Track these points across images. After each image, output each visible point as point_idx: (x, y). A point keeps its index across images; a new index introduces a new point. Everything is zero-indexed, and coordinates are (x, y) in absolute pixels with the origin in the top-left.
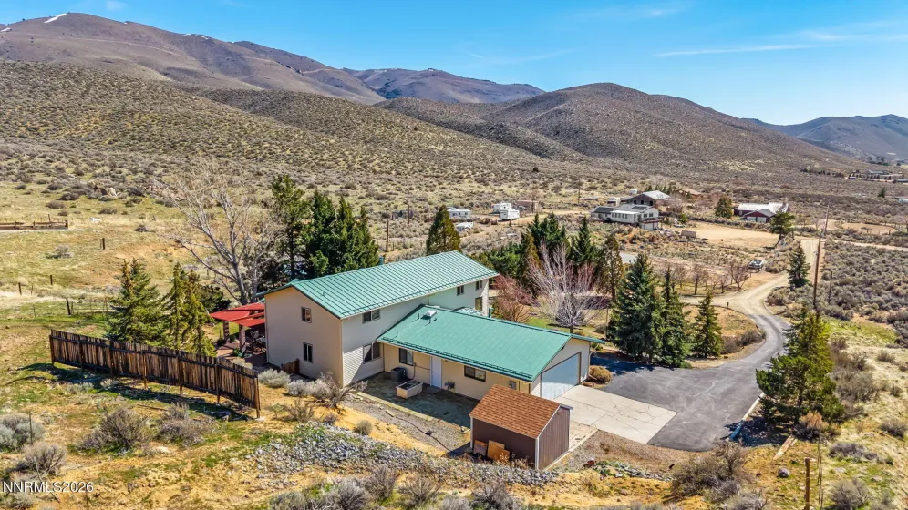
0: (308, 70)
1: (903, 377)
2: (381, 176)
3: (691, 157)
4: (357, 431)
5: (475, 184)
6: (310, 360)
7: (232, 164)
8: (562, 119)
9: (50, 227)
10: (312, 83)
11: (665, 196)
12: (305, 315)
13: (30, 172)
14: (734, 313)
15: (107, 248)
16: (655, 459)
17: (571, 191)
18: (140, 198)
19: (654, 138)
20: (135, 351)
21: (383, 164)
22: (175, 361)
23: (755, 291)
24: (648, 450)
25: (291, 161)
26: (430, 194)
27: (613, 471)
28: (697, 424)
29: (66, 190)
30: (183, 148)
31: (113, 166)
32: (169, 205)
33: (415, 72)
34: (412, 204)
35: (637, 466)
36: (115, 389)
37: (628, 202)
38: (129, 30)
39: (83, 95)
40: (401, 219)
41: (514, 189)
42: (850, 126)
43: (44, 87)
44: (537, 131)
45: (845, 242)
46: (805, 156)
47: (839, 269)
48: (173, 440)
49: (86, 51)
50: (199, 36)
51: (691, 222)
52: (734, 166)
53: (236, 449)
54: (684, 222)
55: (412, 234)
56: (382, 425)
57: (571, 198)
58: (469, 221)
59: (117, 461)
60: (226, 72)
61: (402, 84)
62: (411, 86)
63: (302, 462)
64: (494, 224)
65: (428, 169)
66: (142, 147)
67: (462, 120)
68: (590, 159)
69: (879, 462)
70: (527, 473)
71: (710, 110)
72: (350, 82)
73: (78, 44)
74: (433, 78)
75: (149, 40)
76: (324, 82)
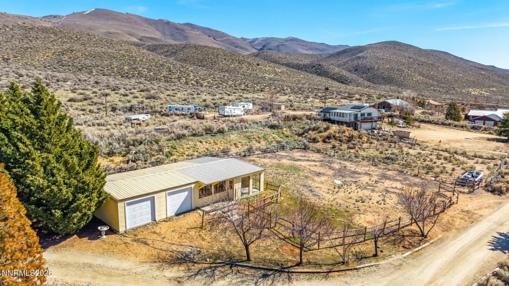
0: (220, 38)
3: (444, 86)
8: (360, 61)
10: (221, 45)
19: (420, 74)
33: (281, 39)
38: (126, 17)
44: (343, 69)
49: (101, 28)
50: (163, 20)
52: (475, 92)
54: (408, 123)
60: (174, 39)
61: (274, 45)
62: (278, 46)
67: (295, 62)
68: (376, 86)
71: (462, 59)
72: (244, 45)
73: (98, 25)
74: (291, 42)
75: (136, 23)
76: (229, 44)
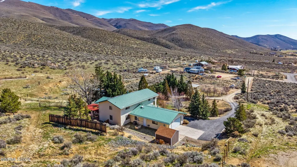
0: (91, 19)
1: (265, 121)
2: (118, 56)
3: (215, 48)
4: (128, 137)
5: (148, 59)
6: (112, 119)
7: (69, 53)
8: (175, 36)
9: (21, 78)
10: (92, 23)
11: (206, 63)
12: (110, 108)
13: (5, 57)
14: (224, 102)
15: (40, 84)
16: (199, 143)
17: (178, 61)
18: (45, 67)
19: (204, 42)
20: (73, 119)
21: (118, 52)
22: (84, 122)
23: (231, 95)
24: (197, 141)
25: (88, 51)
26: (134, 63)
27: (189, 146)
28: (210, 134)
29: (21, 65)
30: (52, 47)
31: (31, 55)
32: (54, 69)
33: (126, 19)
34: (129, 67)
35: (195, 144)
36: (70, 129)
37: (195, 65)
38: (29, 5)
39: (17, 29)
40: (126, 72)
41: (160, 61)
42: (266, 38)
43: (4, 26)
44: (166, 40)
45: (259, 78)
46: (251, 48)
47: (256, 87)
48: (90, 140)
49: (15, 12)
50: (54, 7)
51: (214, 72)
52: (229, 52)
53: (104, 142)
54: (212, 72)
55: (130, 78)
56: (133, 136)
57: (178, 64)
58: (147, 73)
59: (81, 145)
60: (63, 19)
61: (122, 23)
62: (125, 24)
63: (119, 145)
64: (155, 73)
65: (132, 54)
66: (38, 47)
67: (142, 36)
68: (183, 49)
69: (248, 142)
70: (169, 146)
71: (222, 33)
72: (105, 22)
73: (12, 9)
74: (132, 21)
75: (36, 8)
76: (96, 23)
